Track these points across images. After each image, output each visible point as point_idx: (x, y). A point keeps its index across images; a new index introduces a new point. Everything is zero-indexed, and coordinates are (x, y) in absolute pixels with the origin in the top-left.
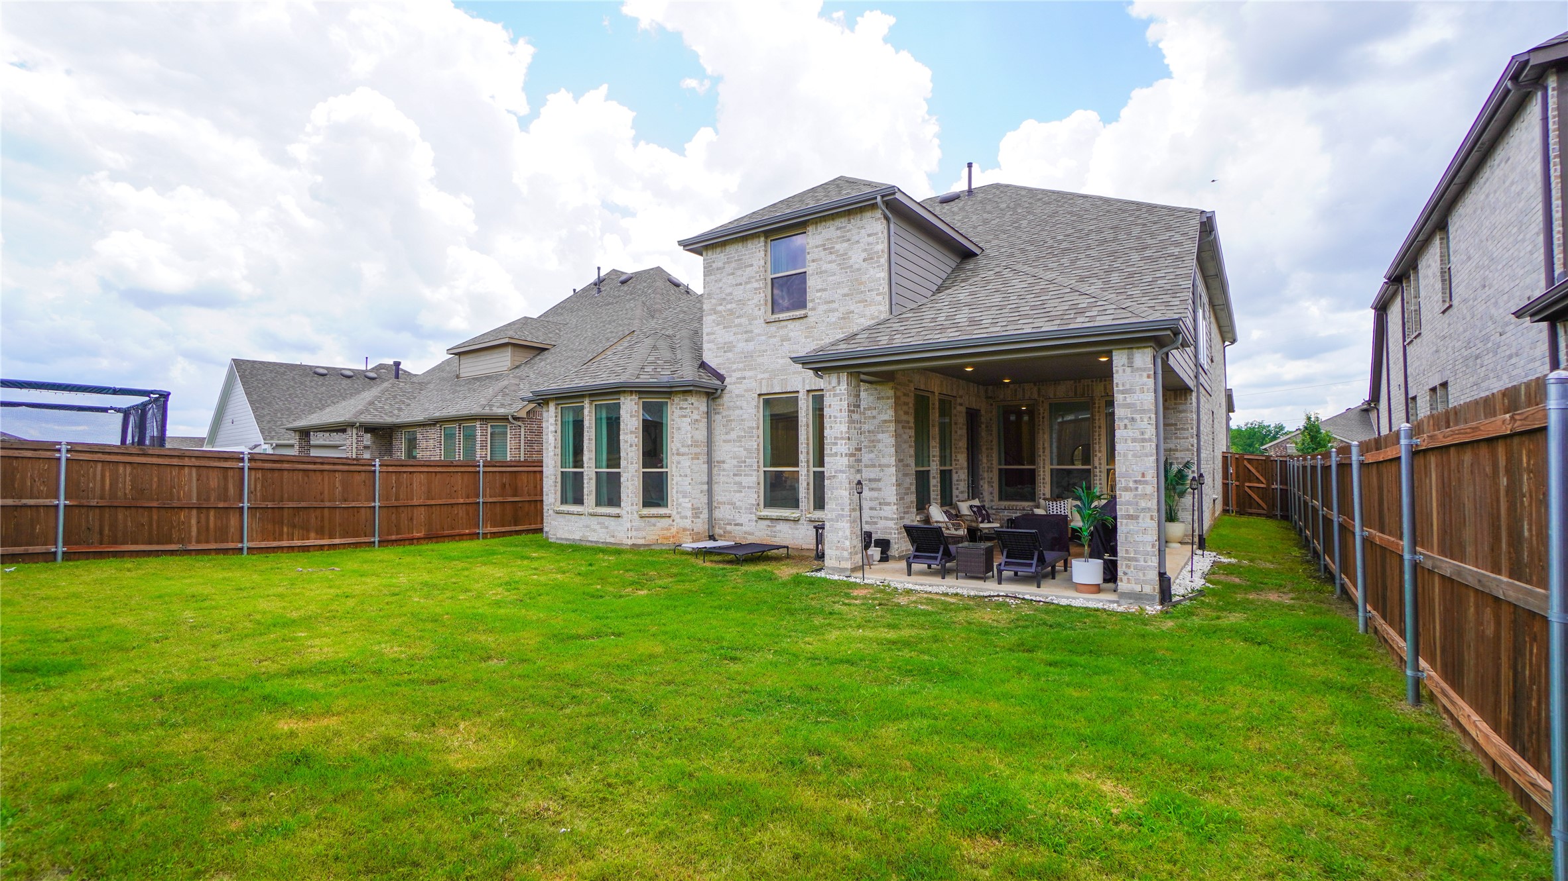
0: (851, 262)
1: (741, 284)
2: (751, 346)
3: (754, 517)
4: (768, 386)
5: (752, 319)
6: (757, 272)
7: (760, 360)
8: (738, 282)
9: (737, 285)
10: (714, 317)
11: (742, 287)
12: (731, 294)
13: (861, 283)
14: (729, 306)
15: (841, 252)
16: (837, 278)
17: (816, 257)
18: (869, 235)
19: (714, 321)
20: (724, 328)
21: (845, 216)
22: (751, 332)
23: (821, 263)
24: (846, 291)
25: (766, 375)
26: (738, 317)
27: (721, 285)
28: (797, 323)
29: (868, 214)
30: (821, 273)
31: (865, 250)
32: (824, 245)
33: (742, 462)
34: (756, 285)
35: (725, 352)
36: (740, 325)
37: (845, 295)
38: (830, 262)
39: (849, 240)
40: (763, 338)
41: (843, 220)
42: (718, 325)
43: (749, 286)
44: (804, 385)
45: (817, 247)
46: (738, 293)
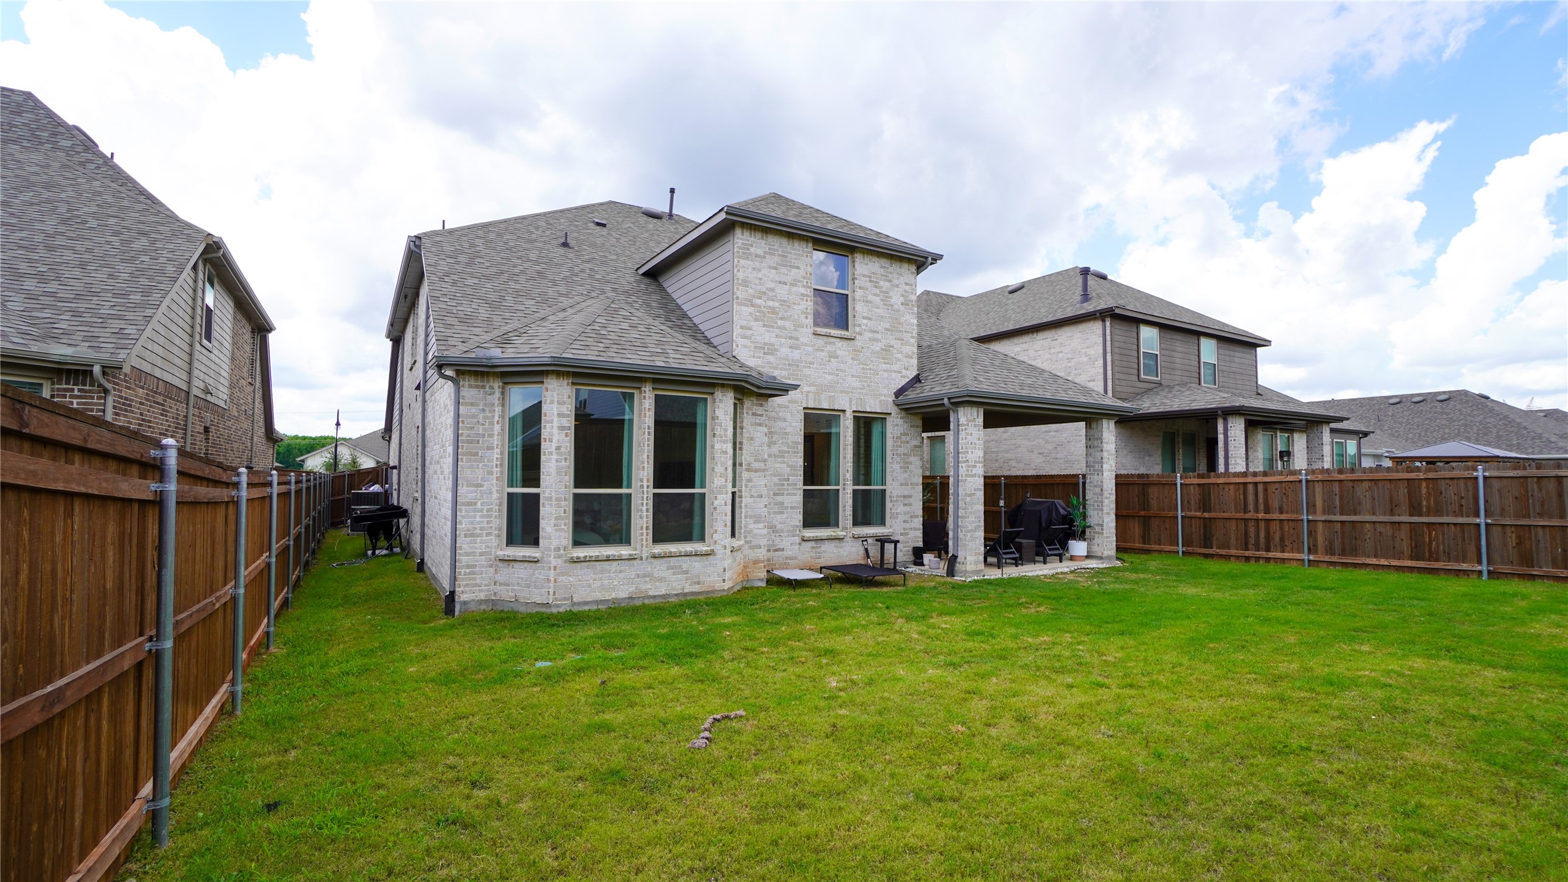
0: (893, 301)
1: (785, 283)
2: (796, 354)
3: (797, 540)
4: (815, 400)
5: (798, 326)
6: (804, 278)
7: (807, 371)
8: (783, 279)
9: (780, 282)
10: (751, 309)
11: (787, 287)
12: (772, 290)
13: (899, 323)
14: (770, 303)
15: (884, 289)
16: (880, 311)
17: (863, 285)
18: (906, 284)
19: (751, 314)
20: (764, 326)
21: (887, 258)
22: (797, 339)
23: (868, 292)
24: (887, 326)
25: (813, 389)
26: (782, 319)
27: (760, 275)
28: (845, 343)
29: (905, 266)
30: (867, 302)
31: (903, 296)
32: (870, 277)
33: (784, 480)
34: (803, 291)
35: (765, 353)
36: (785, 328)
37: (886, 329)
38: (875, 295)
39: (890, 281)
40: (810, 349)
41: (886, 261)
42: (756, 320)
43: (794, 289)
44: (851, 405)
45: (864, 276)
46: (782, 292)
